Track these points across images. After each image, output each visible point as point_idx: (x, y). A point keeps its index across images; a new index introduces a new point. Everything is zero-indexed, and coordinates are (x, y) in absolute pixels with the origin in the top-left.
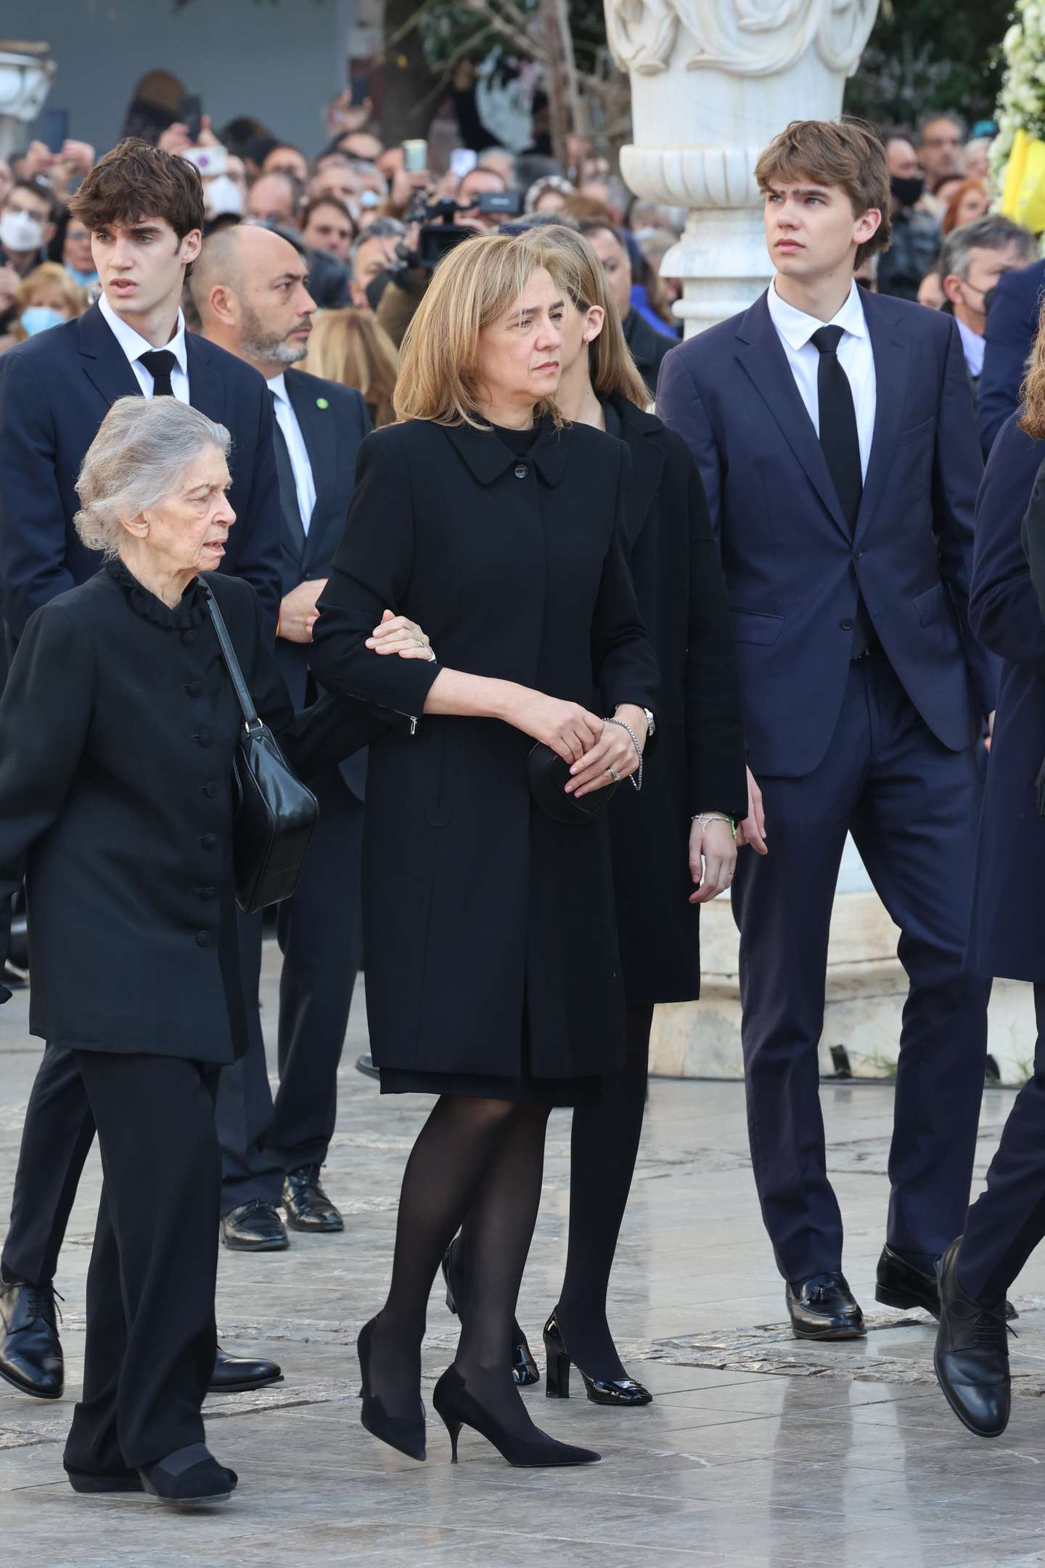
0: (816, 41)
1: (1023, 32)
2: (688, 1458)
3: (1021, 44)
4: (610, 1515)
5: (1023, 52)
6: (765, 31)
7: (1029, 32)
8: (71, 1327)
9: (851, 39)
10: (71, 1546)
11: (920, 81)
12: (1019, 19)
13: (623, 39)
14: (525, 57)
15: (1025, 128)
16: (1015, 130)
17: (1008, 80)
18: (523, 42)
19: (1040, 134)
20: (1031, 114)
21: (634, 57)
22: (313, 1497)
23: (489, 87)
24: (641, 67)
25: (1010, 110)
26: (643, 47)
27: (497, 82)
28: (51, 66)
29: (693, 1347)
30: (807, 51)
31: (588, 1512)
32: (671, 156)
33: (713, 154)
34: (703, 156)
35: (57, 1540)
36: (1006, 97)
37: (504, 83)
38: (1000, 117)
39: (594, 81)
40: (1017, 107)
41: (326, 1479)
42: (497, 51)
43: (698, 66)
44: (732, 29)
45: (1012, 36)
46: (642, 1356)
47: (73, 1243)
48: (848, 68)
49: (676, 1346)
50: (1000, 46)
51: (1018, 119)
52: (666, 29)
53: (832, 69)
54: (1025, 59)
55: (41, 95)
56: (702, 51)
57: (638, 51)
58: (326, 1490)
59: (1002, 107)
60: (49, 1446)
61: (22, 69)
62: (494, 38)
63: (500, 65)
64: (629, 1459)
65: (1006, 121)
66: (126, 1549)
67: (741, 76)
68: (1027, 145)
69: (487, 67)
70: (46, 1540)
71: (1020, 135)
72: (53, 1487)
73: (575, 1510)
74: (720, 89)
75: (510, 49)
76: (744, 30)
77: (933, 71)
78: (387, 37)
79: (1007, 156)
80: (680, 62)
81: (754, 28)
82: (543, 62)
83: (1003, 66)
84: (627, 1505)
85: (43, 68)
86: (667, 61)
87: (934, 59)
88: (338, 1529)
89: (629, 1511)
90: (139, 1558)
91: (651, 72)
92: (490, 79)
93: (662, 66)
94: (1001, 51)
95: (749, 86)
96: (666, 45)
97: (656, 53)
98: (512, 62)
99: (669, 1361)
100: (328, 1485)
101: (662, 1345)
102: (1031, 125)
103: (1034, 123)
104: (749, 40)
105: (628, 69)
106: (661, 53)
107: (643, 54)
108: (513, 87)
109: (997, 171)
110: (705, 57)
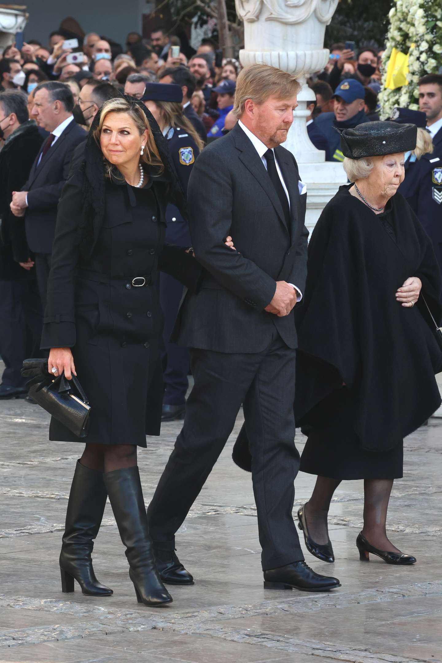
0: (315, 11)
1: (396, 10)
2: (247, 550)
3: (395, 15)
4: (216, 571)
5: (396, 18)
6: (296, 7)
7: (398, 10)
8: (16, 495)
9: (329, 11)
10: (11, 577)
11: (361, 29)
12: (395, 5)
13: (241, 8)
14: (210, 16)
15: (396, 47)
16: (392, 48)
17: (390, 28)
18: (208, 10)
19: (401, 49)
20: (398, 42)
21: (245, 15)
22: (104, 561)
23: (196, 28)
24: (248, 19)
25: (391, 40)
26: (249, 12)
27: (199, 26)
28: (27, 15)
29: (251, 509)
30: (312, 14)
31: (207, 570)
32: (258, 54)
33: (275, 53)
34: (271, 54)
35: (6, 574)
36: (389, 35)
37: (201, 26)
38: (386, 43)
39: (235, 25)
40: (393, 39)
41: (109, 554)
42: (199, 13)
43: (269, 19)
44: (283, 6)
45: (392, 11)
46: (232, 512)
47: (19, 463)
48: (327, 22)
49: (245, 508)
50: (388, 15)
51: (393, 44)
52: (258, 5)
53: (321, 22)
54: (396, 21)
55: (23, 26)
56: (272, 14)
57: (247, 13)
58: (110, 559)
59: (388, 39)
60: (5, 539)
61: (16, 16)
62: (198, 8)
63: (200, 18)
64: (224, 550)
65: (389, 44)
66: (32, 578)
67: (286, 24)
68: (396, 53)
69: (195, 19)
70: (2, 574)
71: (394, 49)
72: (6, 554)
73: (203, 569)
74: (278, 28)
75: (204, 13)
76: (288, 6)
77: (366, 25)
78: (157, 6)
79: (389, 57)
80: (263, 18)
81: (292, 5)
82: (216, 18)
83: (388, 23)
84: (223, 567)
85: (24, 16)
86: (258, 17)
87: (366, 20)
88: (113, 573)
89: (223, 569)
90: (37, 582)
91: (252, 21)
92: (196, 24)
93: (256, 19)
94: (388, 17)
95: (289, 28)
96: (258, 11)
97: (254, 13)
98: (205, 18)
99: (242, 514)
100: (110, 557)
101: (240, 508)
102: (398, 46)
103: (399, 45)
104: (289, 10)
105: (243, 20)
106: (256, 14)
107: (249, 14)
108: (205, 27)
109: (385, 63)
110: (273, 16)
